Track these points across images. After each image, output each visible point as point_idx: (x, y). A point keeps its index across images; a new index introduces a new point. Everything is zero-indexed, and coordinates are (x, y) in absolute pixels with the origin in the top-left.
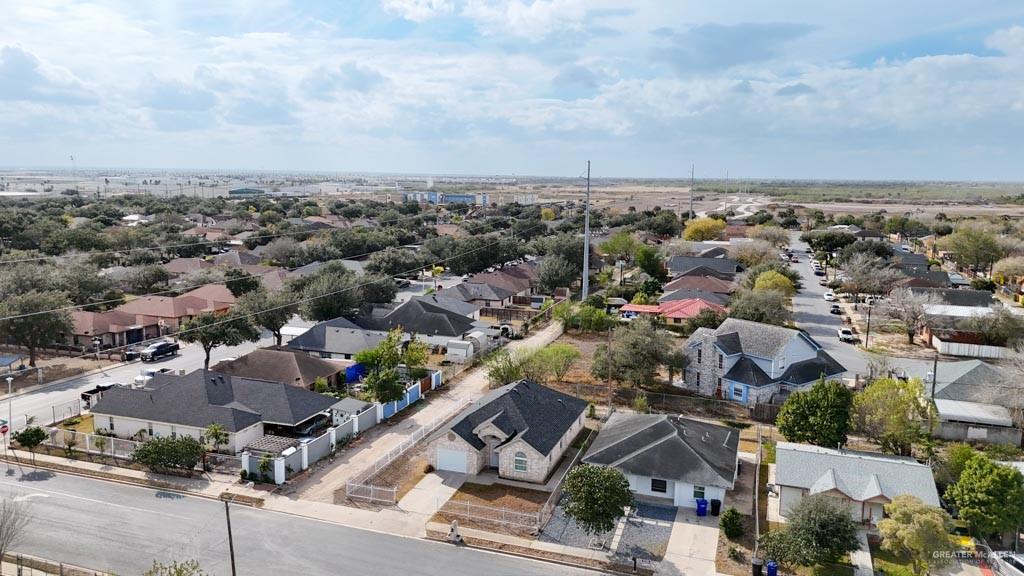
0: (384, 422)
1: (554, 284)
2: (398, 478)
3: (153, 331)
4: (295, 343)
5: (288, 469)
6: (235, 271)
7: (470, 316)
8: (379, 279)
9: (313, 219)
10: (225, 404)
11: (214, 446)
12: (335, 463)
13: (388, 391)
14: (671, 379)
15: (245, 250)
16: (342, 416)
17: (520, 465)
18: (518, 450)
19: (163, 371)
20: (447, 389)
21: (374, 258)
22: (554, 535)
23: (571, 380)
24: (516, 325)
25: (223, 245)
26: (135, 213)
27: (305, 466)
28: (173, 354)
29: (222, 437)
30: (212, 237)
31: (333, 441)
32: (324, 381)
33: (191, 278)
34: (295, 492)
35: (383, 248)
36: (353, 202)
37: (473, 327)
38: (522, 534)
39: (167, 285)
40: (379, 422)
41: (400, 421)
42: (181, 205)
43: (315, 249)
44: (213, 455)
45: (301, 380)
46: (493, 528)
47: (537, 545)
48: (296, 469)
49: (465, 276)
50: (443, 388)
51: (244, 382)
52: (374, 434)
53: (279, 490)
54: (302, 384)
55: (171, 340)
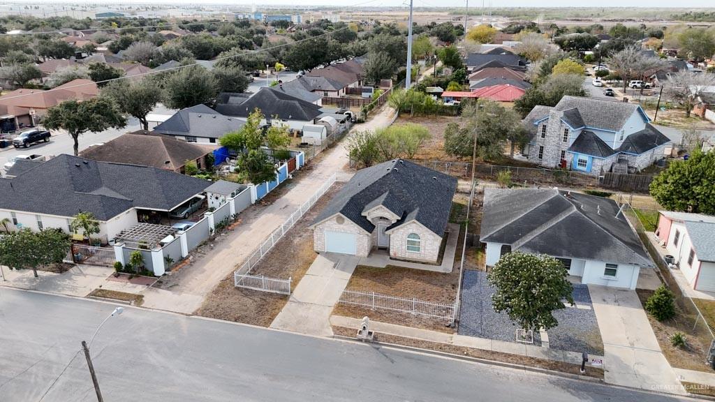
0: (259, 202)
1: (378, 77)
2: (285, 262)
3: (25, 121)
4: (160, 128)
5: (167, 260)
6: (98, 64)
7: (315, 103)
8: (231, 71)
9: (165, 33)
10: (93, 190)
11: (84, 234)
12: (216, 249)
13: (259, 171)
14: (512, 154)
15: (111, 54)
16: (217, 198)
17: (413, 245)
18: (411, 231)
19: (33, 157)
20: (311, 169)
21: (221, 58)
22: (474, 325)
23: (421, 157)
24: (356, 112)
25: (91, 50)
26: (17, 29)
27: (185, 254)
28: (45, 141)
29: (91, 227)
30: (81, 44)
31: (212, 225)
32: (193, 164)
33: (60, 74)
34: (177, 285)
35: (228, 49)
36: (196, 20)
37: (322, 113)
38: (436, 326)
39: (42, 82)
40: (253, 202)
41: (274, 201)
42: (55, 23)
43: (170, 51)
44: (83, 246)
45: (171, 163)
46: (403, 320)
47: (459, 340)
48: (175, 258)
49: (300, 73)
50: (307, 168)
51: (111, 167)
52: (251, 215)
53: (160, 283)
54: (172, 166)
55: (41, 128)
